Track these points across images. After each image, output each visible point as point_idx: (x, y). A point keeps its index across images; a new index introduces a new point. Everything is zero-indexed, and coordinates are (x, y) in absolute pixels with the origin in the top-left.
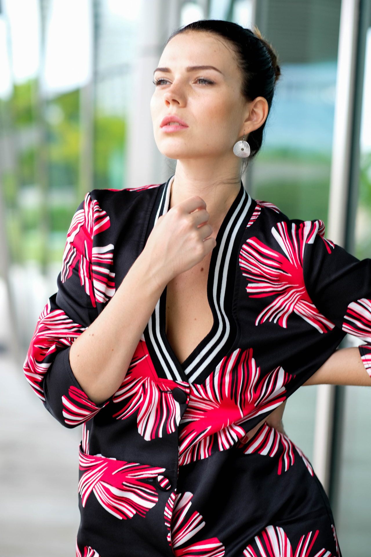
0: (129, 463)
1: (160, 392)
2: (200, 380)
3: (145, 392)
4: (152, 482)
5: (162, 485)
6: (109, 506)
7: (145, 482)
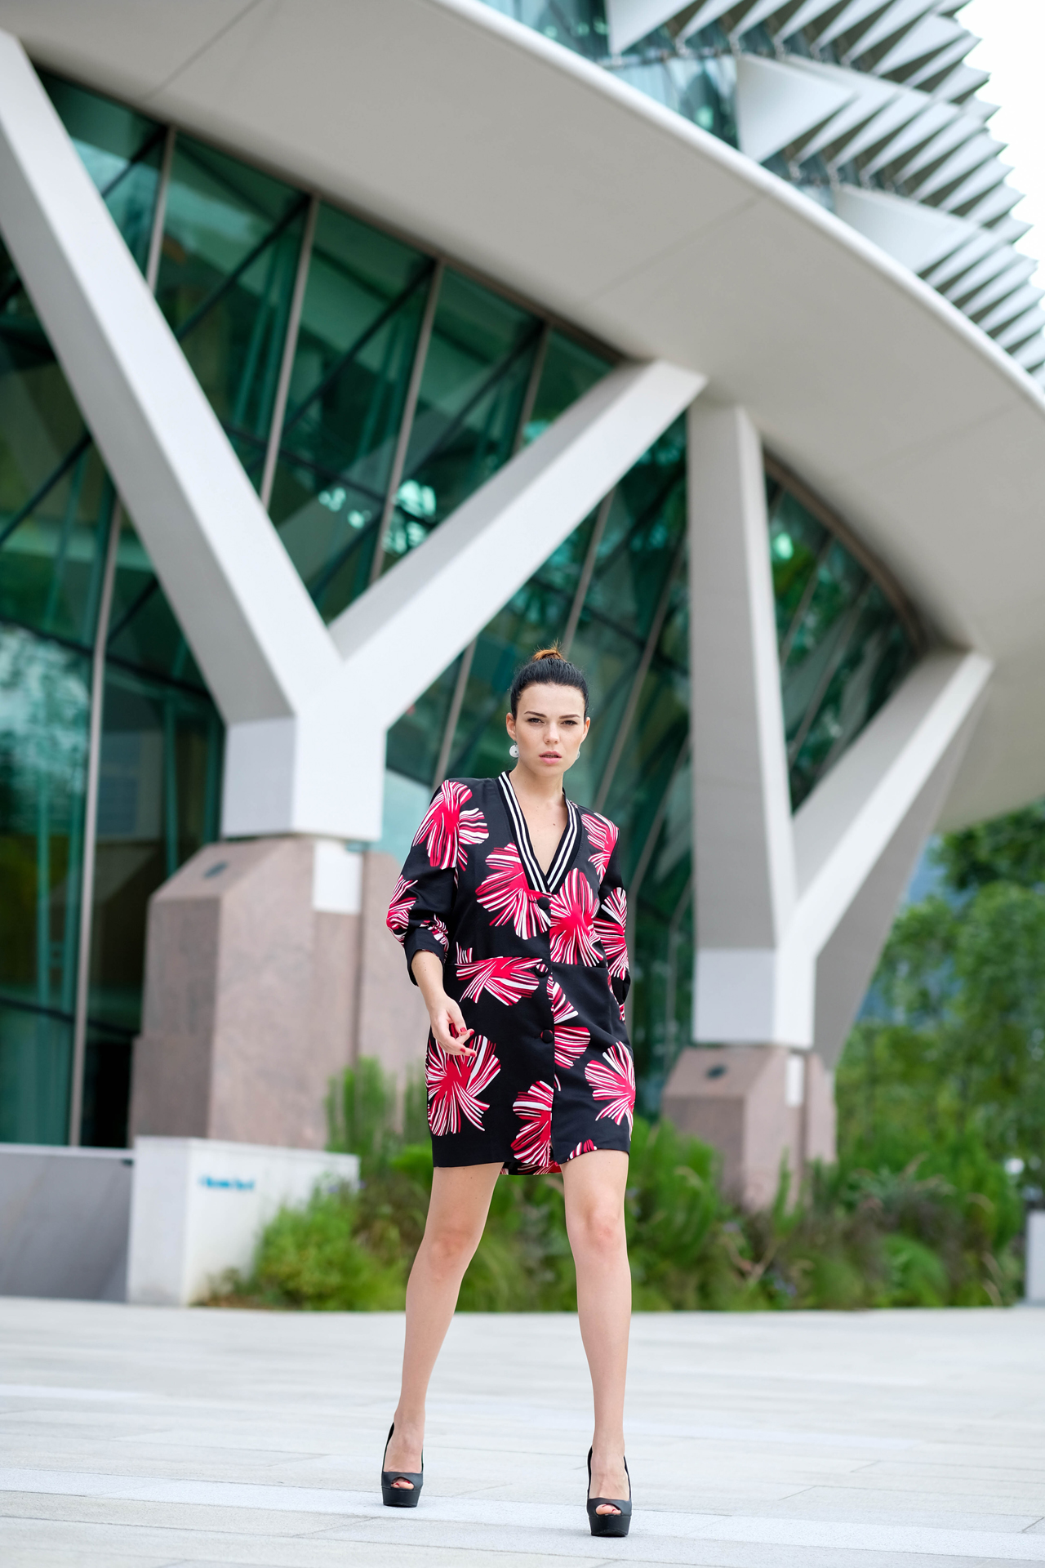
0: (514, 957)
1: (529, 901)
2: (556, 891)
3: (518, 900)
4: (533, 970)
5: (542, 970)
6: (500, 995)
7: (527, 970)
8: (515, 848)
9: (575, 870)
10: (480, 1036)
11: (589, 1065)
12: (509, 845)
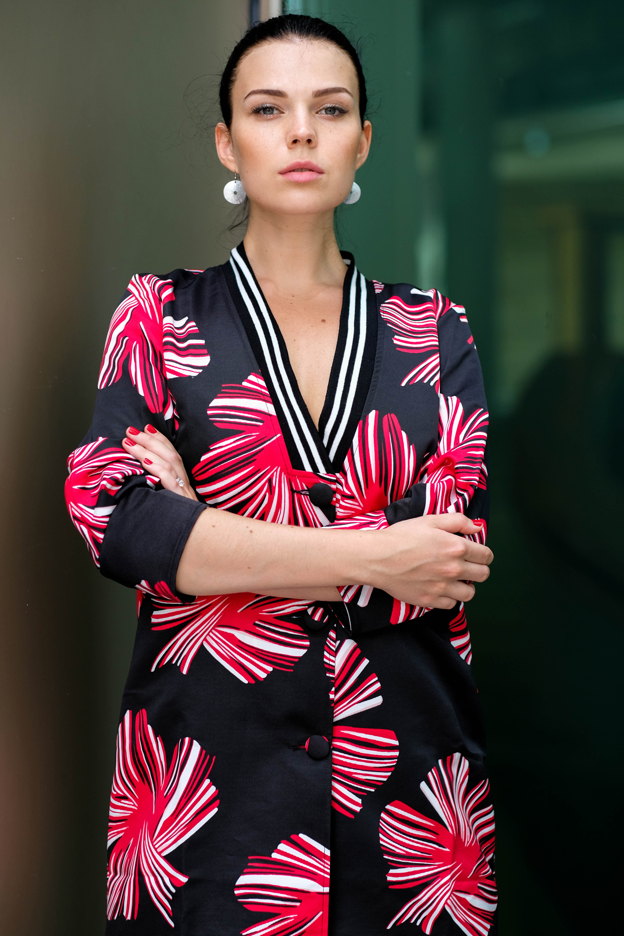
4: (299, 618)
5: (316, 619)
6: (231, 662)
8: (263, 383)
9: (372, 416)
10: (187, 739)
11: (388, 807)
12: (251, 378)
